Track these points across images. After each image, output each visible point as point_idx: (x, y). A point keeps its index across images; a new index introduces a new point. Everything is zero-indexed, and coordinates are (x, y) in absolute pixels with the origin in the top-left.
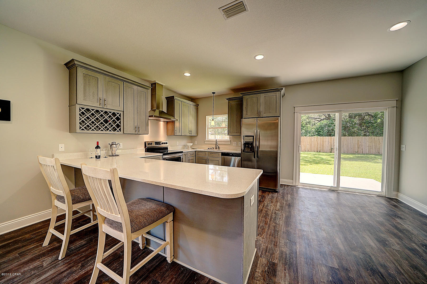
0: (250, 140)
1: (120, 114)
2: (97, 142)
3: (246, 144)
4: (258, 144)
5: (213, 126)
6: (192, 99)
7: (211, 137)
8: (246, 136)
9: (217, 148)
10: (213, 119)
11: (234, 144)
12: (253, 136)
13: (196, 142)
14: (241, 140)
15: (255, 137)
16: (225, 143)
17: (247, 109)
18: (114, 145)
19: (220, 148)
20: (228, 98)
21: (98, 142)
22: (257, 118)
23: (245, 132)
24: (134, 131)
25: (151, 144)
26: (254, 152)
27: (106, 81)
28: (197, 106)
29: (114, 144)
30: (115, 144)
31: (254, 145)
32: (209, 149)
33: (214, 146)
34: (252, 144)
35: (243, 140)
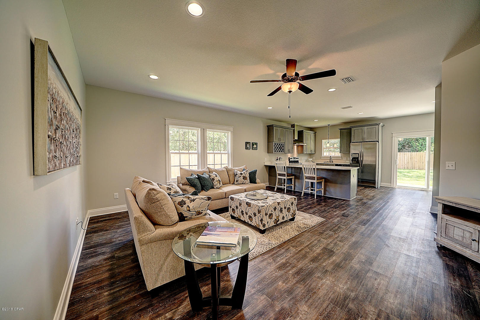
0: (357, 156)
3: (354, 159)
4: (362, 159)
5: (328, 147)
6: (311, 129)
7: (326, 154)
8: (354, 154)
9: (331, 162)
11: (345, 159)
12: (359, 154)
13: (314, 158)
14: (350, 156)
15: (360, 154)
16: (337, 158)
17: (354, 136)
19: (334, 162)
20: (339, 128)
22: (361, 142)
23: (352, 151)
26: (359, 163)
31: (359, 159)
33: (329, 161)
34: (358, 158)
35: (351, 157)
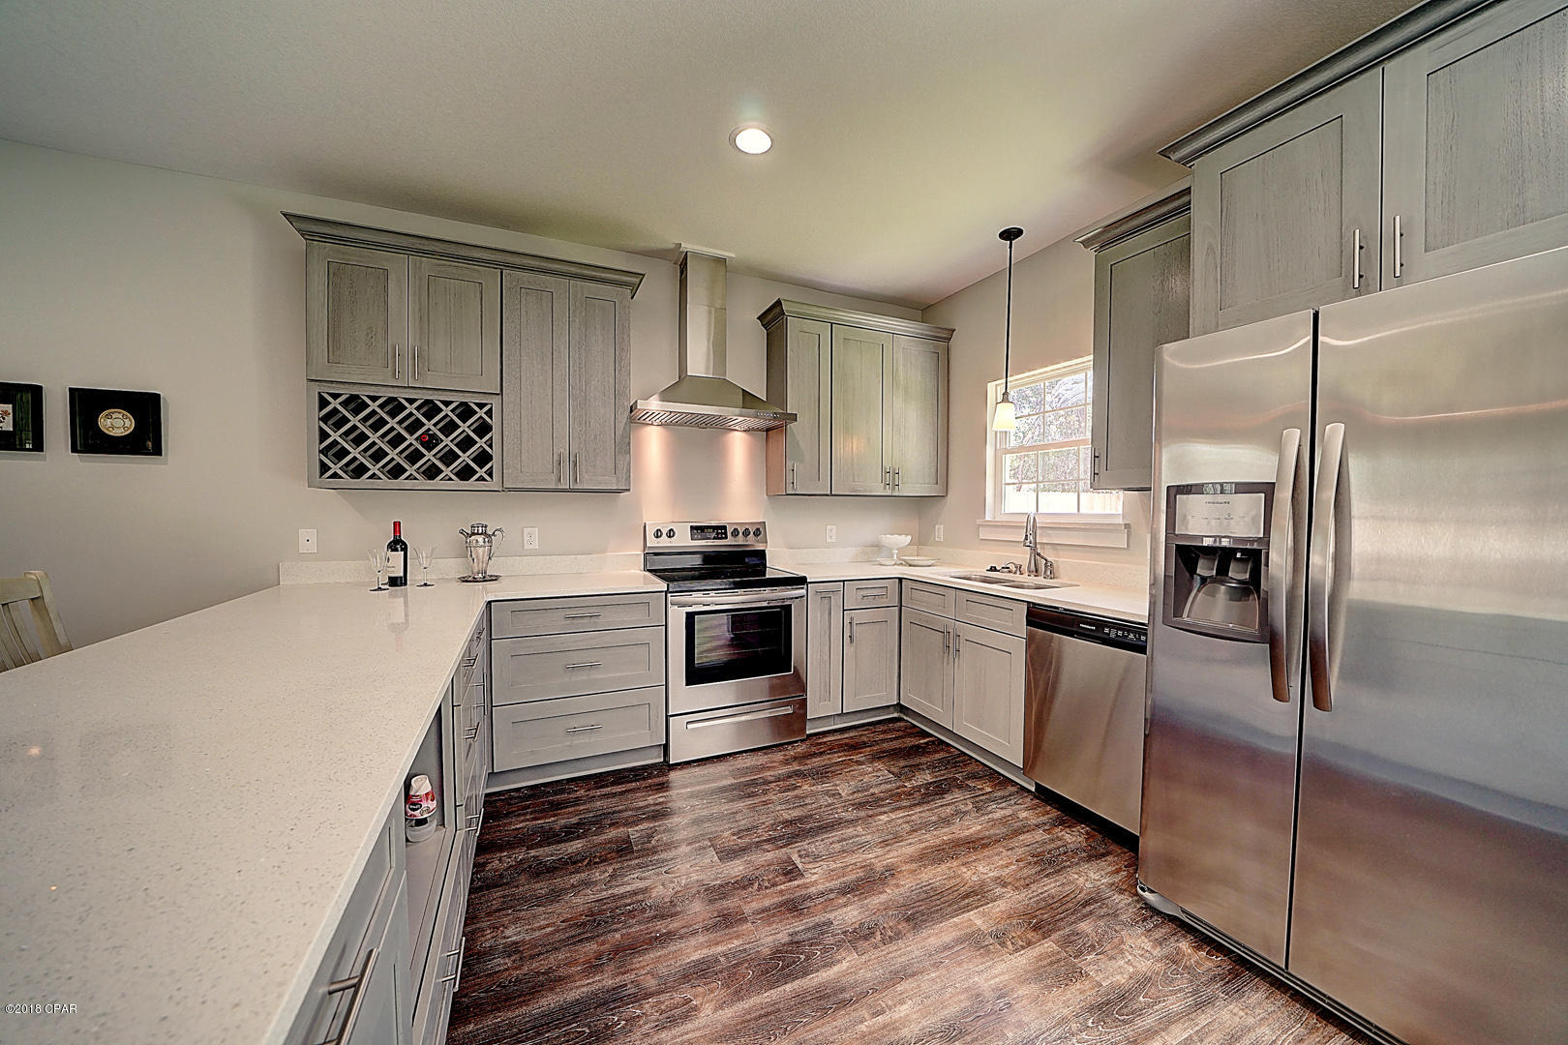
1: (489, 407)
2: (395, 523)
10: (1006, 393)
18: (477, 537)
21: (397, 525)
24: (554, 477)
25: (671, 534)
27: (420, 280)
28: (943, 338)
29: (478, 534)
30: (484, 533)
32: (993, 569)
